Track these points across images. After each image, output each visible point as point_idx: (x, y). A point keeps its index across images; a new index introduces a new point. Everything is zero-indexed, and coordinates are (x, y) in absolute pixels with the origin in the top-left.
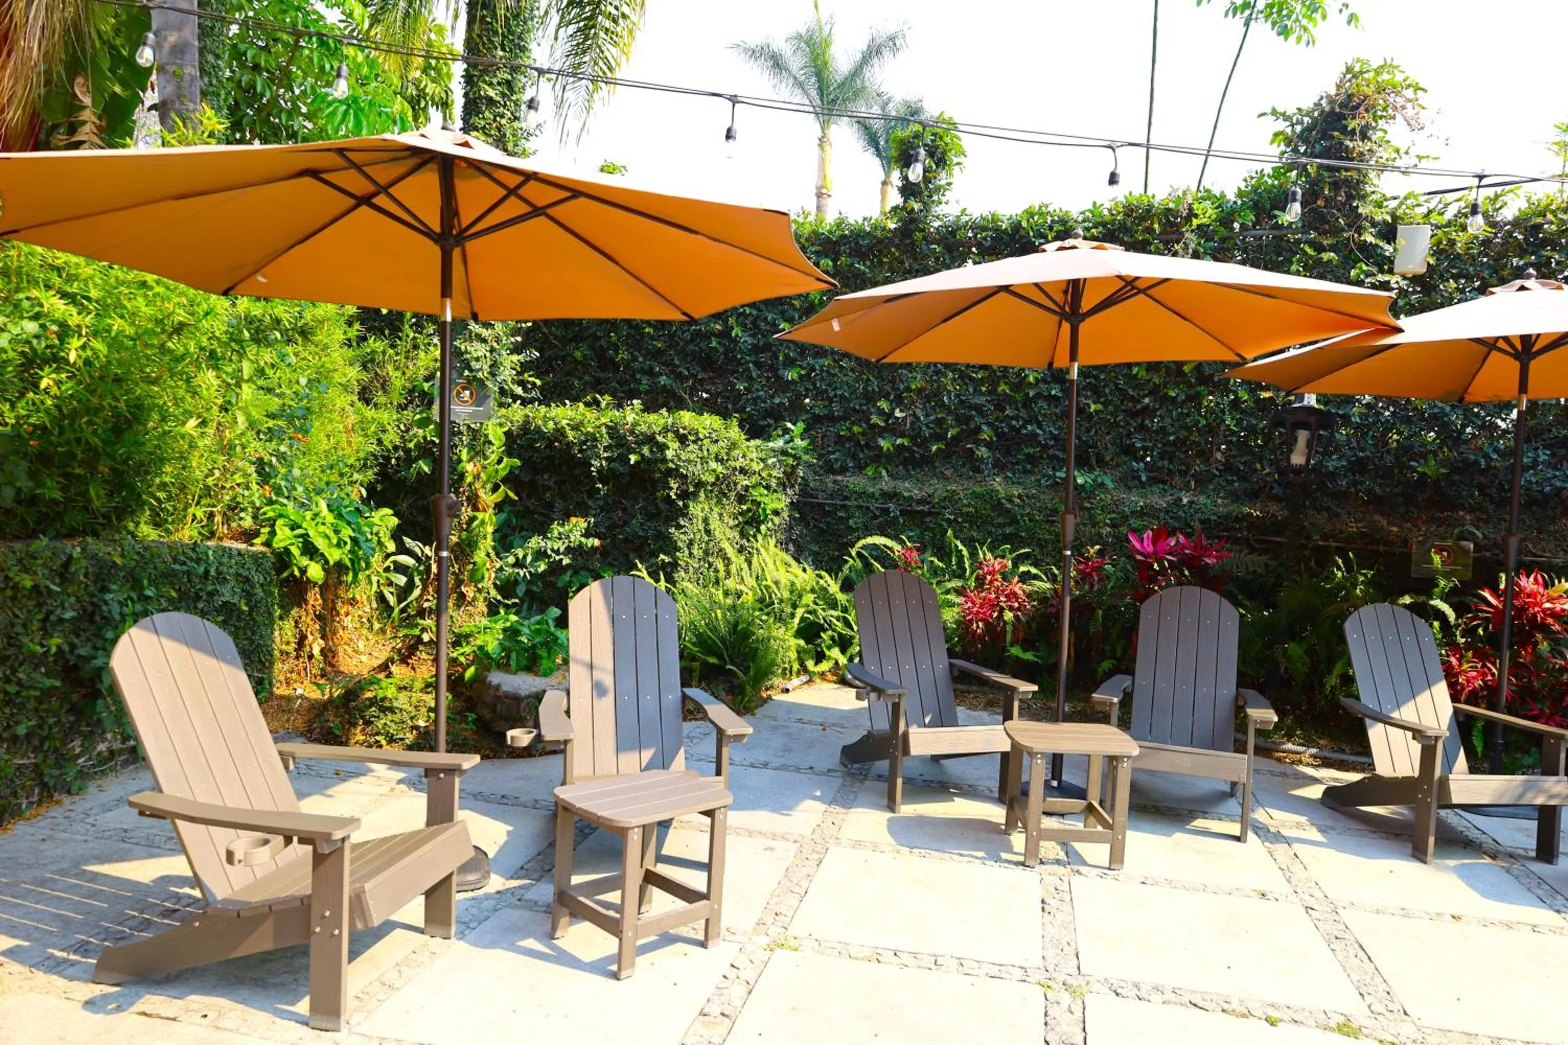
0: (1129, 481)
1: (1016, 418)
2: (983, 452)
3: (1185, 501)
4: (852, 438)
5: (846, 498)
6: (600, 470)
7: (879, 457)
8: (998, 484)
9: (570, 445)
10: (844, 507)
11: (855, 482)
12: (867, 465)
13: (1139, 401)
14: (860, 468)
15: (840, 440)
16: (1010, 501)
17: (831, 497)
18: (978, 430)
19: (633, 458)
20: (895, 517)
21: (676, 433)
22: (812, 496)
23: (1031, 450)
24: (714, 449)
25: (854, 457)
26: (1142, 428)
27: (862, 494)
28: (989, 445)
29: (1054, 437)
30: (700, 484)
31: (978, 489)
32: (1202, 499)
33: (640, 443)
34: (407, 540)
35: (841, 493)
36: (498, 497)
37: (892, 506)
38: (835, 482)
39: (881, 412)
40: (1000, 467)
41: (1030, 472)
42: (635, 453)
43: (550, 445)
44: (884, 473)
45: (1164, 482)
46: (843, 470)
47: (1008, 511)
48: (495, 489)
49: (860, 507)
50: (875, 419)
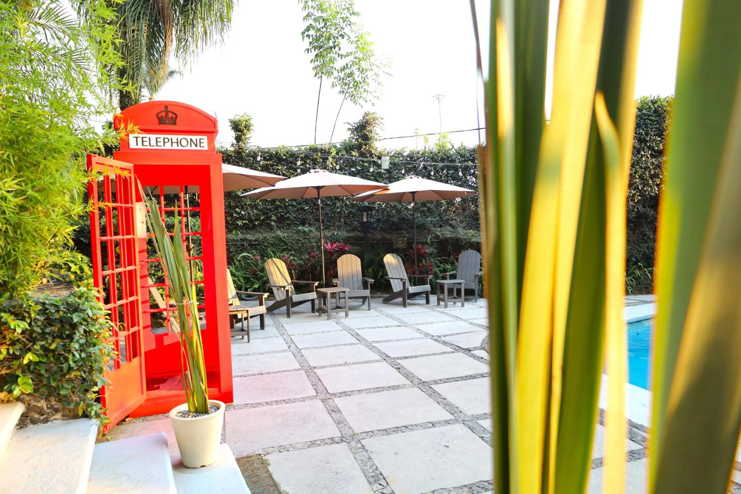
0: (318, 229)
2: (273, 223)
3: (335, 234)
7: (237, 227)
8: (279, 233)
12: (234, 230)
16: (284, 238)
23: (288, 222)
28: (275, 221)
29: (295, 217)
31: (273, 235)
32: (340, 233)
37: (245, 243)
40: (279, 228)
41: (289, 229)
44: (240, 233)
45: (329, 229)
47: (284, 241)
49: (233, 245)
50: (235, 215)
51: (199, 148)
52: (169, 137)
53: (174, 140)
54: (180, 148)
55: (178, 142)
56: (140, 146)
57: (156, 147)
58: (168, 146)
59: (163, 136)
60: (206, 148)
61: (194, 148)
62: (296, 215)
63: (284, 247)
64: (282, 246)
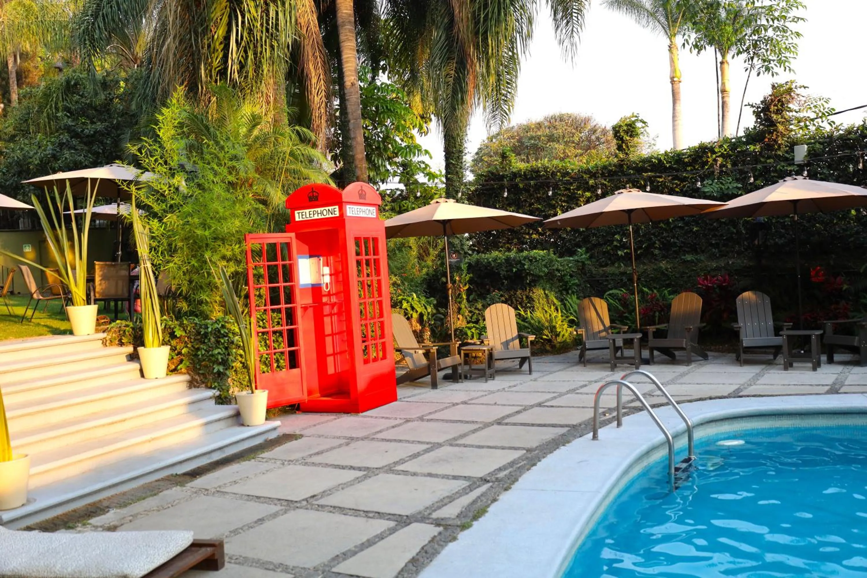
0: (712, 257)
1: (668, 236)
2: (657, 252)
3: (730, 262)
4: (608, 252)
5: (608, 277)
6: (504, 276)
7: (620, 259)
8: (663, 264)
9: (493, 268)
10: (607, 280)
11: (609, 269)
12: (615, 262)
13: (712, 225)
14: (613, 264)
15: (604, 253)
16: (667, 271)
17: (602, 276)
18: (655, 243)
19: (514, 270)
20: (626, 282)
21: (529, 259)
22: (594, 277)
23: (675, 249)
24: (544, 263)
25: (610, 259)
26: (715, 236)
27: (613, 274)
28: (660, 249)
29: (682, 242)
30: (540, 277)
31: (655, 267)
32: (739, 261)
33: (516, 264)
34: (440, 309)
35: (605, 275)
36: (467, 287)
37: (624, 278)
38: (603, 270)
39: (617, 240)
40: (665, 257)
41: (676, 258)
42: (515, 268)
43: (486, 269)
44: (622, 265)
45: (726, 256)
46: (606, 265)
47: (666, 275)
48: (465, 285)
49: (613, 280)
50: (615, 243)
51: (333, 216)
52: (316, 209)
53: (319, 212)
54: (323, 217)
55: (322, 213)
56: (301, 219)
57: (309, 219)
58: (316, 217)
59: (312, 210)
60: (338, 215)
61: (331, 216)
62: (685, 239)
63: (667, 282)
64: (665, 281)
